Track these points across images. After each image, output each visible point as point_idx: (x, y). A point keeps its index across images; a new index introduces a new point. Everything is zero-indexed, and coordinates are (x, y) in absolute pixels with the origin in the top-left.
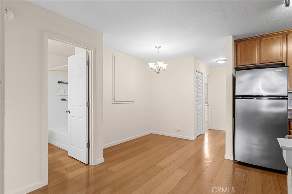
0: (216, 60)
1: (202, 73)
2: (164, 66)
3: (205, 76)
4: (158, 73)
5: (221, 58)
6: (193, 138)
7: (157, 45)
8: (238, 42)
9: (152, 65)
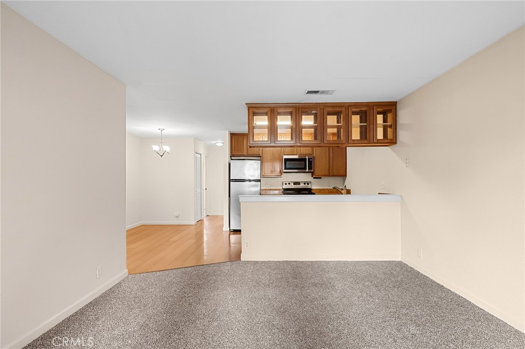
0: (214, 142)
1: (201, 154)
2: (167, 148)
3: (203, 157)
4: (162, 156)
5: (220, 141)
6: (193, 222)
7: (161, 127)
8: (233, 135)
9: (156, 148)
